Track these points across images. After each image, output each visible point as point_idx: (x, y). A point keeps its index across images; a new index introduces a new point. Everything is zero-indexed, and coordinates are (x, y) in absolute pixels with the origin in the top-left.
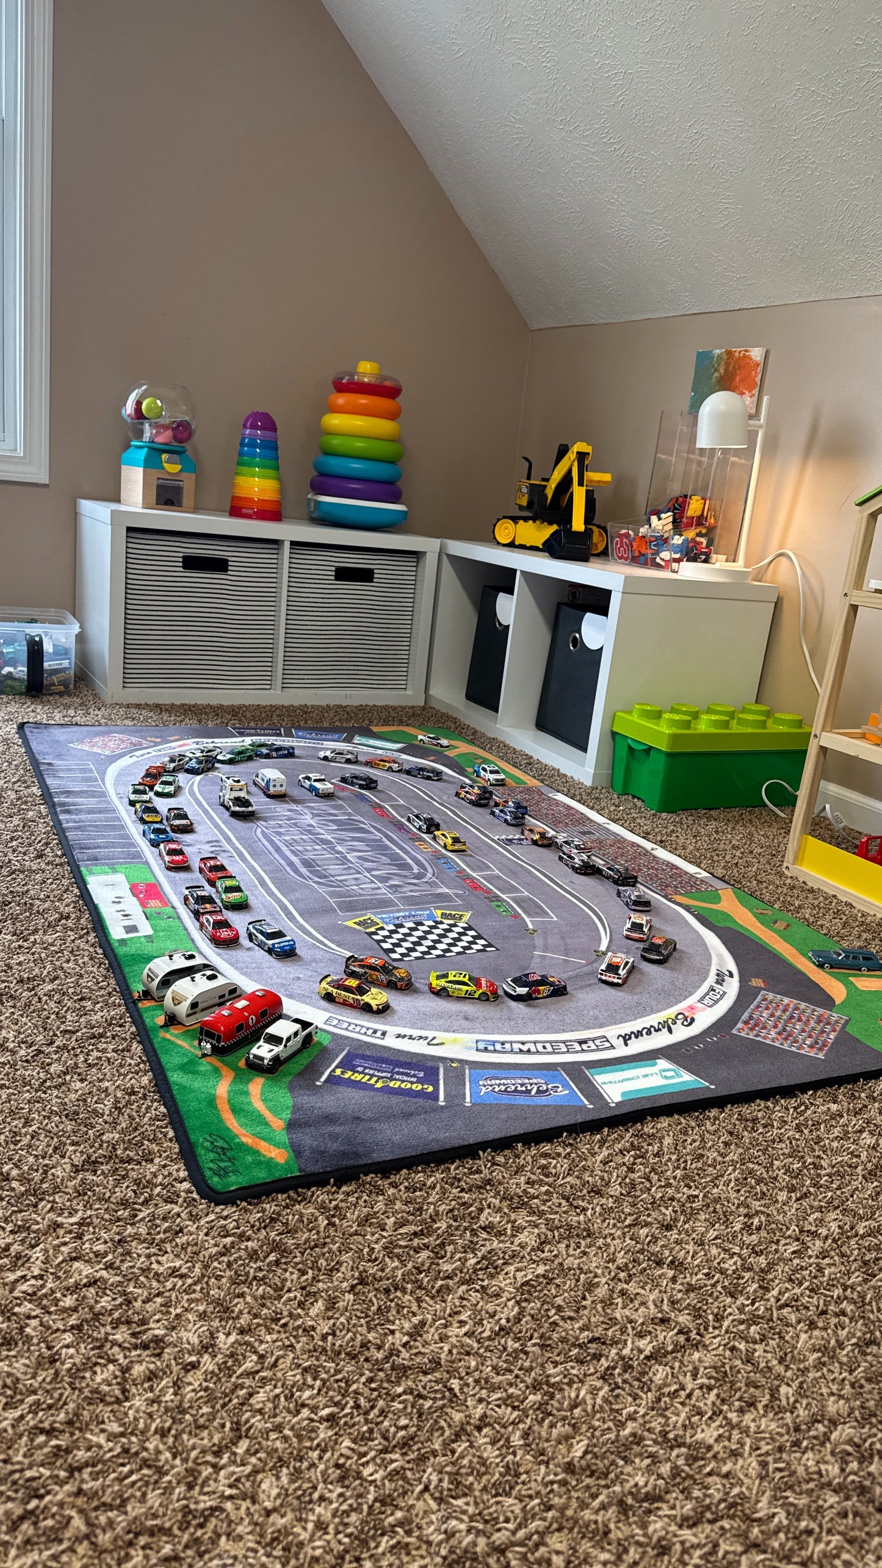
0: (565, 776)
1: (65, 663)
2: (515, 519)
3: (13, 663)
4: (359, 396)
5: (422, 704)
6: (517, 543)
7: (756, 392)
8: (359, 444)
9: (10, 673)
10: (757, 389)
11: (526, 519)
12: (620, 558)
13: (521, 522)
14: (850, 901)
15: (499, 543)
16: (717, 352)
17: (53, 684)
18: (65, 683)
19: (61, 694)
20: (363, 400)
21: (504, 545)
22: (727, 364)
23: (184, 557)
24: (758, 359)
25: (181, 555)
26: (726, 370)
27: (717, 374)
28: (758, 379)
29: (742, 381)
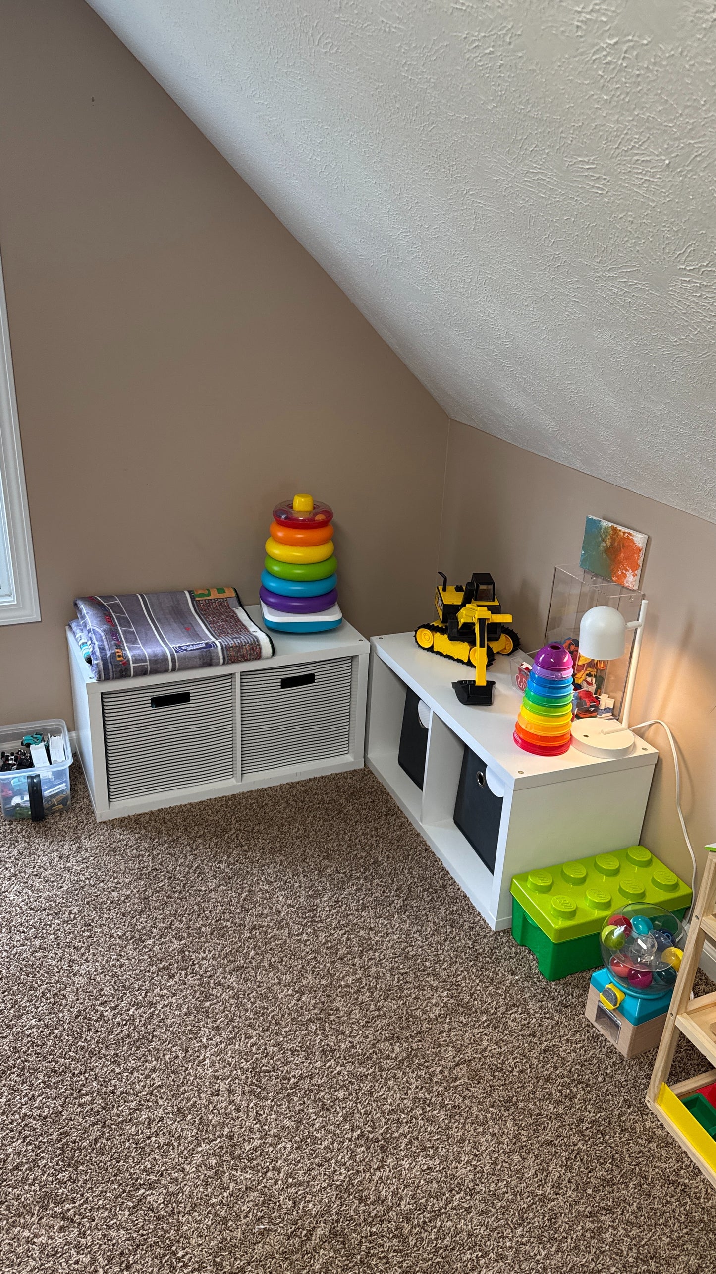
0: (473, 908)
1: (63, 786)
2: (434, 629)
3: (20, 793)
4: (297, 531)
5: (362, 766)
6: (435, 650)
7: (638, 572)
8: (298, 571)
9: (18, 805)
10: (640, 569)
11: (442, 631)
12: (522, 689)
13: (438, 633)
14: (697, 1165)
15: (420, 646)
16: (605, 524)
17: (54, 805)
18: (64, 802)
19: (61, 812)
20: (300, 535)
21: (424, 649)
22: (613, 539)
23: (152, 699)
24: (640, 545)
25: (150, 698)
26: (612, 545)
27: (603, 544)
28: (640, 563)
29: (627, 559)
